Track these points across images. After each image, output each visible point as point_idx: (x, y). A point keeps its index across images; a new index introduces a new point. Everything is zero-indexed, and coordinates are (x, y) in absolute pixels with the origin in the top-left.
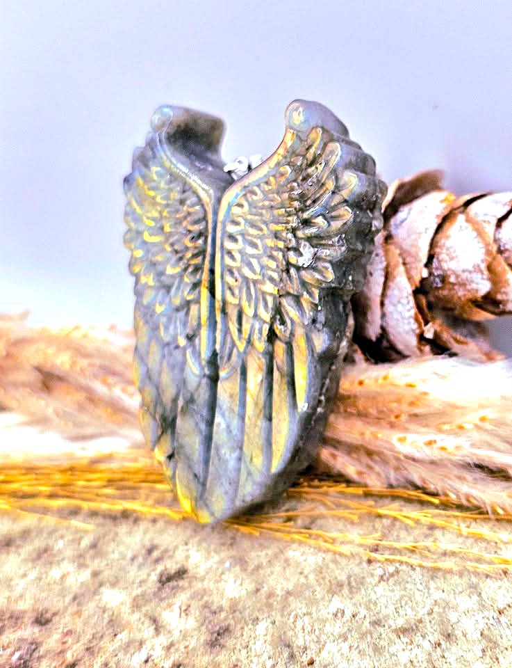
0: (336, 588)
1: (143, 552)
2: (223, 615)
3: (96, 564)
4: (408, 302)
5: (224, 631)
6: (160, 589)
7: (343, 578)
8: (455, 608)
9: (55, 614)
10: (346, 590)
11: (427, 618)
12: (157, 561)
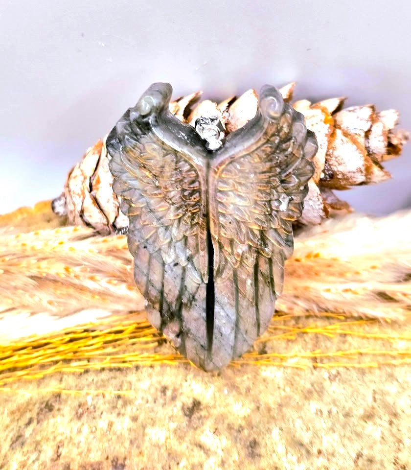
0: (308, 395)
1: (159, 393)
2: (246, 432)
3: (129, 411)
4: (319, 200)
5: (254, 444)
6: (190, 421)
7: (308, 386)
8: (388, 394)
9: (125, 459)
10: (315, 395)
11: (375, 405)
12: (174, 398)
